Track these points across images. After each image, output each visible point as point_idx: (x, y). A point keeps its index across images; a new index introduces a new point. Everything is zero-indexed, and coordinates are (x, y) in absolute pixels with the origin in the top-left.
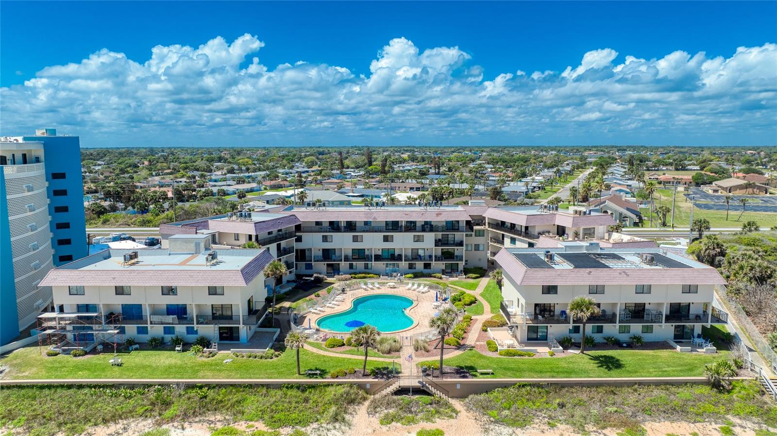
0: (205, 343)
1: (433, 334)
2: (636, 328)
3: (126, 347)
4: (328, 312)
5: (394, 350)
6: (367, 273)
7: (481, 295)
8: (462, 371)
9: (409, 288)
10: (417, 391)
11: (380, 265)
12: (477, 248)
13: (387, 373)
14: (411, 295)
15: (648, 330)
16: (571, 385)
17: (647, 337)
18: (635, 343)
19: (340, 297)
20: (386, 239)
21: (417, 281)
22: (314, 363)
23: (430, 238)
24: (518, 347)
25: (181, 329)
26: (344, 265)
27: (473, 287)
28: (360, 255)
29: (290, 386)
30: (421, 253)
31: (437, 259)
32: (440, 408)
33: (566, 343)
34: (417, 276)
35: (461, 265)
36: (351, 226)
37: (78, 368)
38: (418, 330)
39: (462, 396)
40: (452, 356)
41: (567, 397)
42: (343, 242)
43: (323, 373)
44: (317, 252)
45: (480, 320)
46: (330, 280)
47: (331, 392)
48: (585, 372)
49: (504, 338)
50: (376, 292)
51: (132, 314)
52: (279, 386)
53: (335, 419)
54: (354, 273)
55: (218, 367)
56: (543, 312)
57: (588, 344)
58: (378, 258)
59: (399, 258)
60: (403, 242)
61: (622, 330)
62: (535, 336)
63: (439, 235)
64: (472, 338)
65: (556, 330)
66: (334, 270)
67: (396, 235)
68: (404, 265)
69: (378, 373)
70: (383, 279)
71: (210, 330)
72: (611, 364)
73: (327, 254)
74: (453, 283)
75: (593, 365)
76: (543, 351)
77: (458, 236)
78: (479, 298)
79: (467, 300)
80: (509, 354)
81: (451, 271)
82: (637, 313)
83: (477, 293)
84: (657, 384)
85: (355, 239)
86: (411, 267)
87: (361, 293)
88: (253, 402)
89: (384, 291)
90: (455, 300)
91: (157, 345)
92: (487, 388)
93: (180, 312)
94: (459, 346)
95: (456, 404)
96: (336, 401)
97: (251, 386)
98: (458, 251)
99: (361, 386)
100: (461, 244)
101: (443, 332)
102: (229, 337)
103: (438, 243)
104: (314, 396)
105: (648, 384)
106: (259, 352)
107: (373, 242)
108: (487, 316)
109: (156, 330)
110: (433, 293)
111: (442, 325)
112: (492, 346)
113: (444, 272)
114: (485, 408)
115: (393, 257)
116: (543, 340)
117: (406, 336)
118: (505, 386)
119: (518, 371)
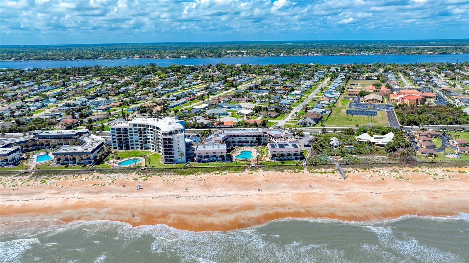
0: (220, 161)
1: (256, 159)
2: (289, 157)
3: (208, 162)
4: (236, 155)
5: (250, 161)
6: (242, 146)
7: (266, 151)
8: (260, 164)
9: (250, 149)
10: (254, 167)
11: (245, 144)
12: (265, 139)
13: (250, 165)
14: (251, 151)
15: (291, 157)
16: (276, 166)
17: (291, 159)
18: (289, 160)
19: (238, 151)
20: (246, 138)
21: (252, 147)
22: (238, 163)
23: (255, 138)
24: (270, 160)
25: (215, 159)
26: (236, 144)
27: (264, 149)
28: (240, 142)
29: (236, 167)
30: (253, 141)
31: (257, 142)
32: (257, 169)
33: (277, 160)
34: (253, 146)
35: (262, 143)
36: (238, 136)
37: (203, 165)
38: (254, 158)
39: (260, 168)
40: (259, 162)
41: (275, 167)
42: (237, 139)
43: (240, 165)
44: (231, 141)
45: (264, 156)
46: (234, 147)
47: (242, 167)
48: (279, 164)
49: (268, 159)
50: (244, 150)
51: (208, 157)
52: (234, 167)
53: (243, 170)
54: (239, 146)
55: (223, 164)
56: (274, 155)
57: (281, 160)
58: (244, 142)
59: (248, 142)
60: (249, 139)
61: (287, 158)
62: (272, 159)
63: (257, 137)
64: (262, 159)
65: (276, 158)
66: (235, 145)
67: (248, 138)
68: (249, 144)
69: (248, 165)
70: (245, 147)
71: (221, 159)
72: (283, 163)
73: (233, 142)
74: (260, 148)
75: (280, 163)
76: (273, 161)
77: (261, 137)
78: (265, 151)
79: (262, 152)
80: (268, 161)
81: (260, 145)
82: (289, 155)
83: (264, 150)
84: (289, 165)
85: (239, 139)
86: (251, 144)
87: (241, 151)
88: (231, 169)
89: (246, 150)
90: (260, 152)
91: (212, 161)
92: (264, 166)
93: (215, 156)
94: (260, 161)
95: (260, 169)
96: (243, 168)
97: (230, 167)
98: (261, 140)
99: (246, 166)
100: (262, 139)
101: (258, 159)
102: (223, 160)
103: (257, 139)
104: (240, 168)
105: (287, 165)
106: (229, 162)
107: (243, 139)
108: (266, 155)
109: (211, 159)
110: (256, 150)
111: (258, 157)
112: (265, 160)
113: (258, 145)
114: (263, 169)
115: (247, 142)
116: (274, 159)
117: (252, 159)
118: (267, 166)
119: (269, 164)
